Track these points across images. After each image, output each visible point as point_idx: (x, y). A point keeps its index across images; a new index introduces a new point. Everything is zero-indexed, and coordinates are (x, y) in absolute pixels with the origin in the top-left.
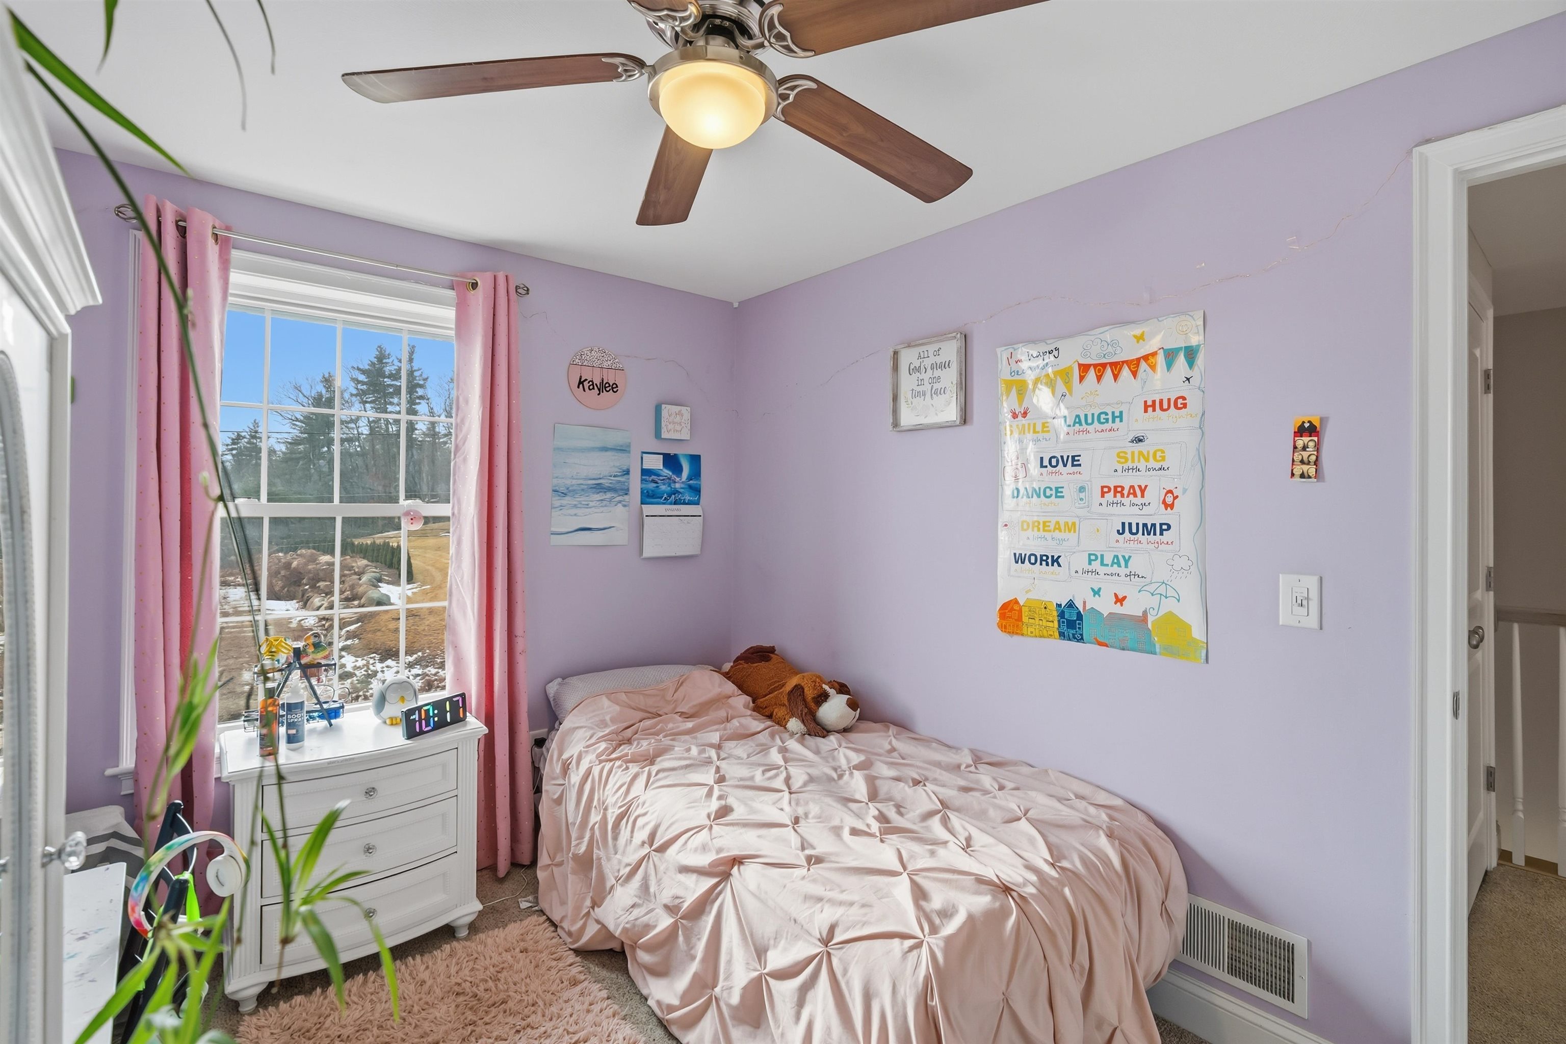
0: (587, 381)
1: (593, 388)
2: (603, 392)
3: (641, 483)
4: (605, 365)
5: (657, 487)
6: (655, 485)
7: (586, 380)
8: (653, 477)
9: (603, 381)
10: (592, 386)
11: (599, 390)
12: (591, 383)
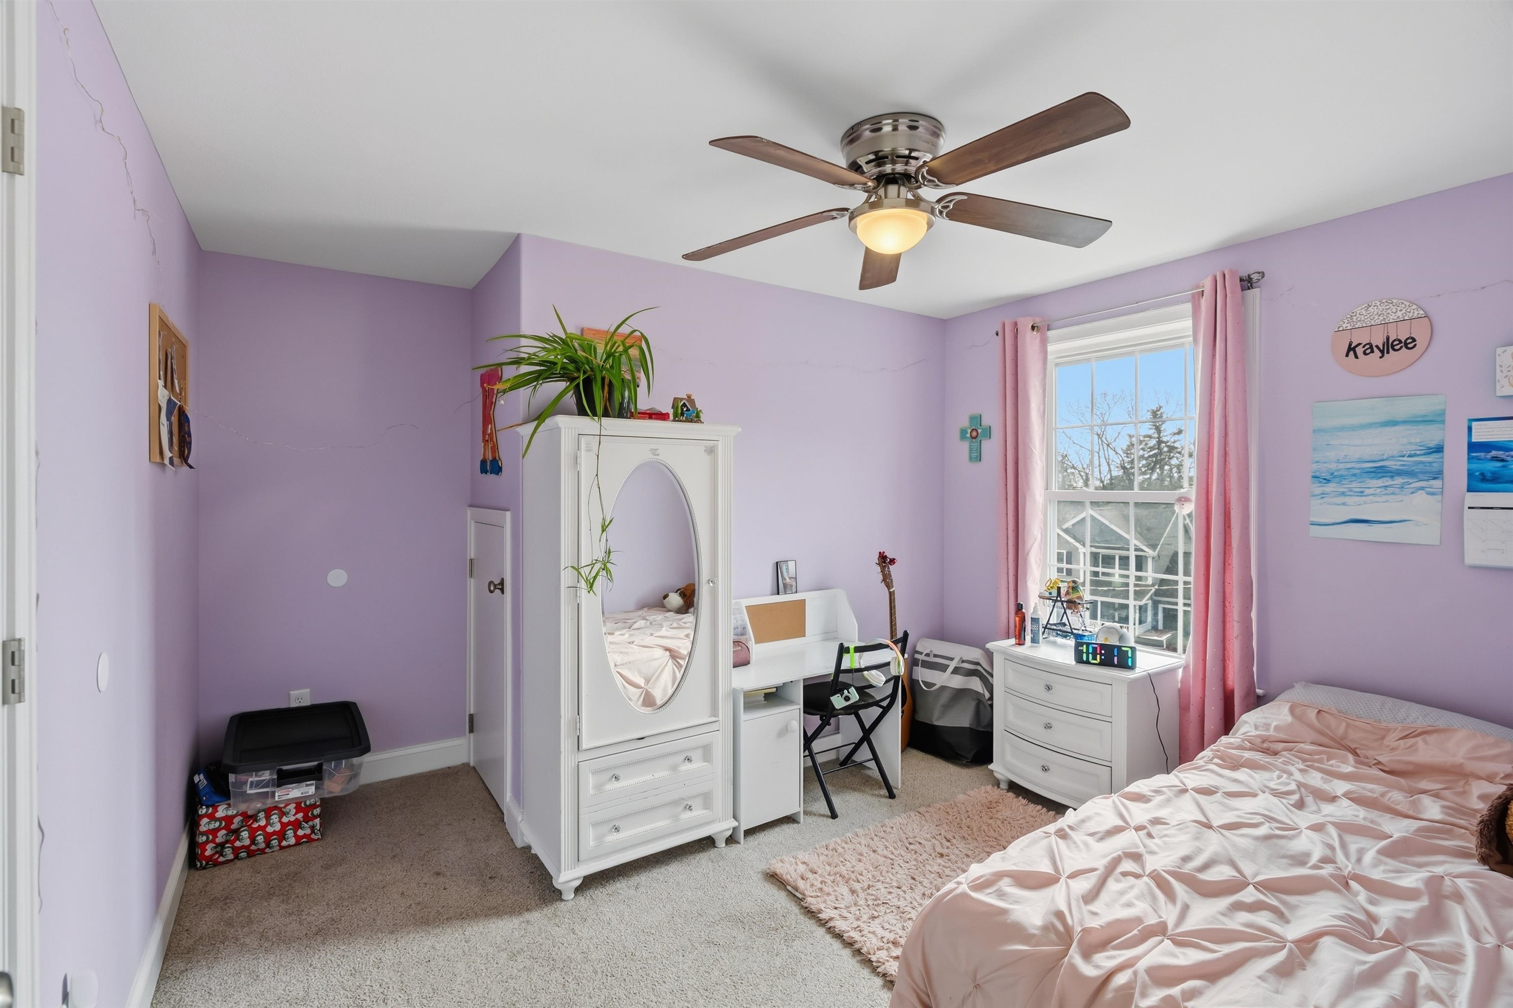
0: (1362, 346)
1: (1372, 351)
2: (1388, 352)
3: (1470, 459)
4: (1392, 318)
5: (1504, 466)
6: (1499, 464)
7: (1359, 344)
8: (1494, 453)
9: (1388, 339)
10: (1370, 348)
11: (1382, 352)
12: (1368, 346)
